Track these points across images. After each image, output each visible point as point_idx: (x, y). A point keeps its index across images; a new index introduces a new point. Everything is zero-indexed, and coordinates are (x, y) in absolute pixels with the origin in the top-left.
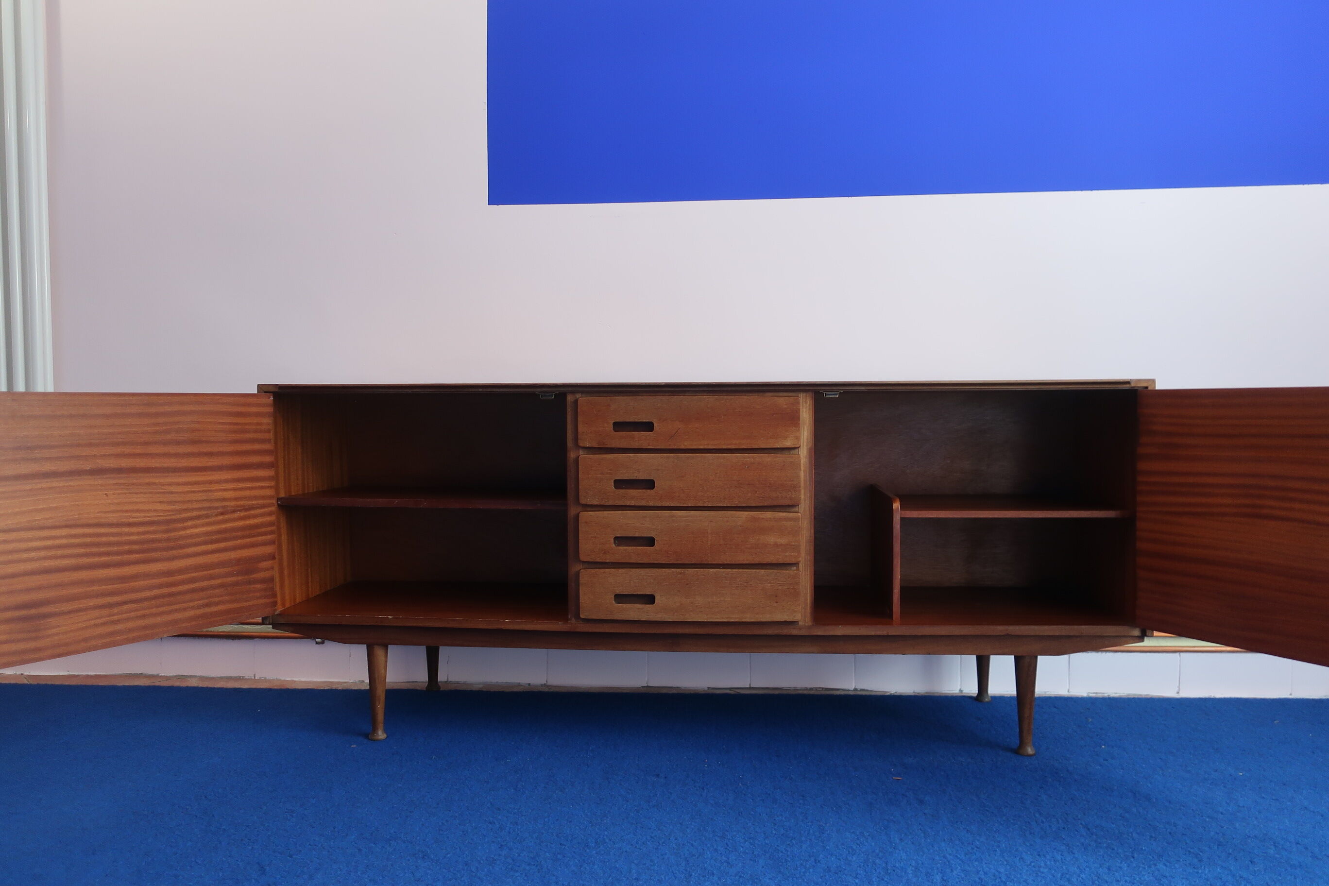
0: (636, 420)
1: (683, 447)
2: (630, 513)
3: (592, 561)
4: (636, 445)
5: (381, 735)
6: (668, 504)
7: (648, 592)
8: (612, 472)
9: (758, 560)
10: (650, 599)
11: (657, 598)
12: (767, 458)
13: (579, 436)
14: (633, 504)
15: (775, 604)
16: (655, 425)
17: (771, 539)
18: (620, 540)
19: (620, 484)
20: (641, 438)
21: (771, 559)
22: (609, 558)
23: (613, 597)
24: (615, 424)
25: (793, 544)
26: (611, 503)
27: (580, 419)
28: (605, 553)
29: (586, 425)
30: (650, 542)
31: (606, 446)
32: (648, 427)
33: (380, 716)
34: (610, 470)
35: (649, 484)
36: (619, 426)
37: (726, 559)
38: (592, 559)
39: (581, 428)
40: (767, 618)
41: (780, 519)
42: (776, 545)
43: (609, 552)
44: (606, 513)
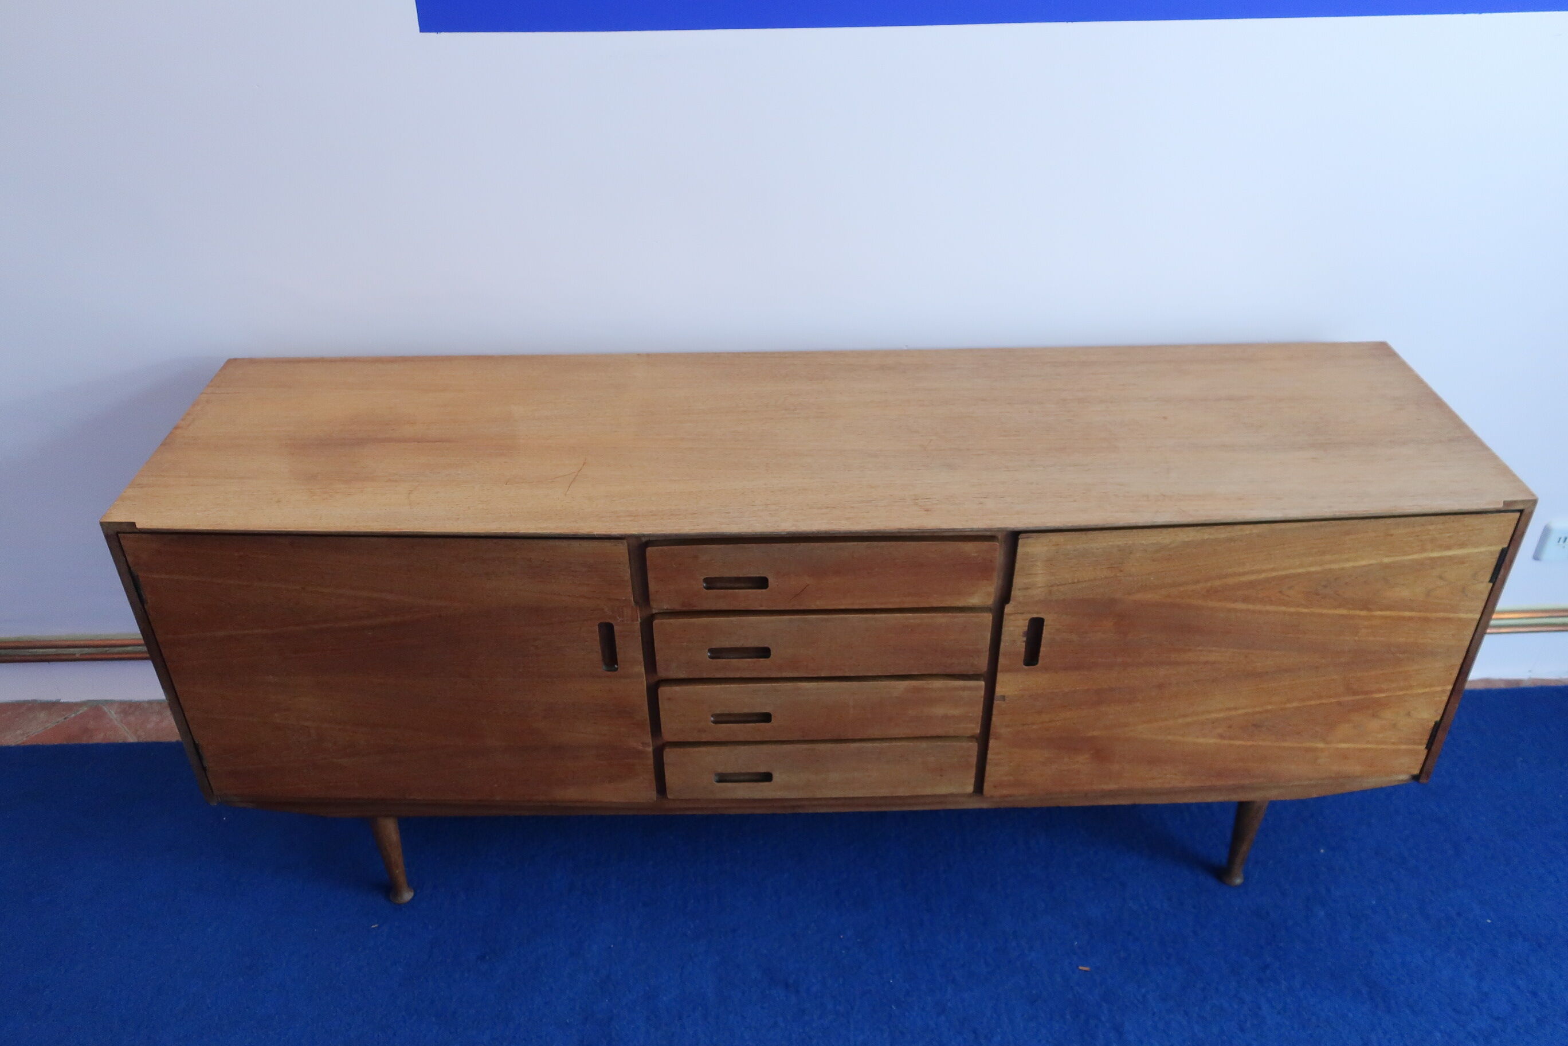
0: (741, 576)
1: (813, 607)
2: (734, 686)
3: (680, 739)
4: (743, 606)
5: (407, 896)
6: (791, 675)
7: (763, 769)
8: (705, 639)
9: (917, 733)
10: (767, 777)
11: (776, 776)
12: (940, 619)
13: (651, 597)
14: (738, 675)
15: (940, 779)
16: (771, 580)
17: (939, 711)
18: (721, 719)
19: (716, 653)
20: (747, 598)
21: (937, 731)
22: (704, 738)
23: (714, 776)
24: (706, 580)
25: (969, 715)
26: (705, 676)
27: (650, 575)
28: (700, 732)
29: (662, 582)
30: (766, 718)
31: (695, 608)
32: (762, 583)
33: (404, 882)
34: (703, 637)
35: (764, 652)
36: (711, 583)
37: (876, 733)
38: (679, 737)
39: (653, 586)
40: (928, 791)
41: (956, 689)
42: (944, 717)
43: (705, 731)
44: (699, 688)
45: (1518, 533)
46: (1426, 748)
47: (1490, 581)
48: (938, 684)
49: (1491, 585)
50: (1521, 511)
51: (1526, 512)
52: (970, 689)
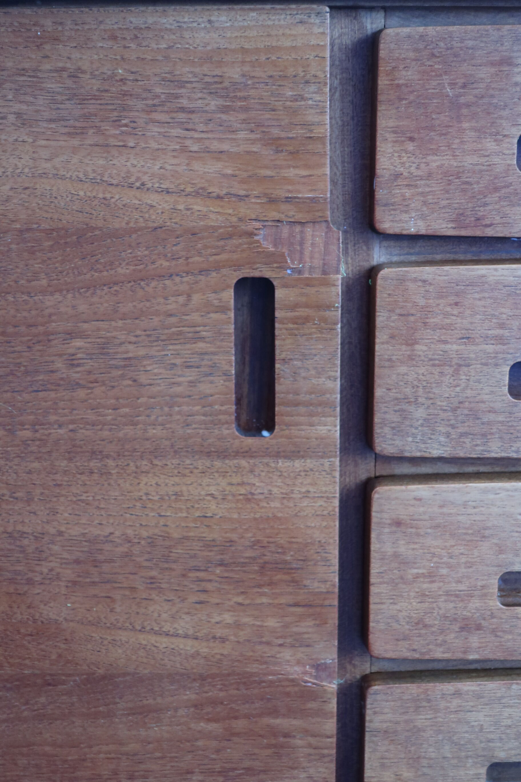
3: (417, 656)
8: (506, 333)
23: (483, 771)
28: (462, 629)
29: (410, 146)
31: (490, 232)
34: (502, 326)
38: (414, 650)
43: (479, 627)
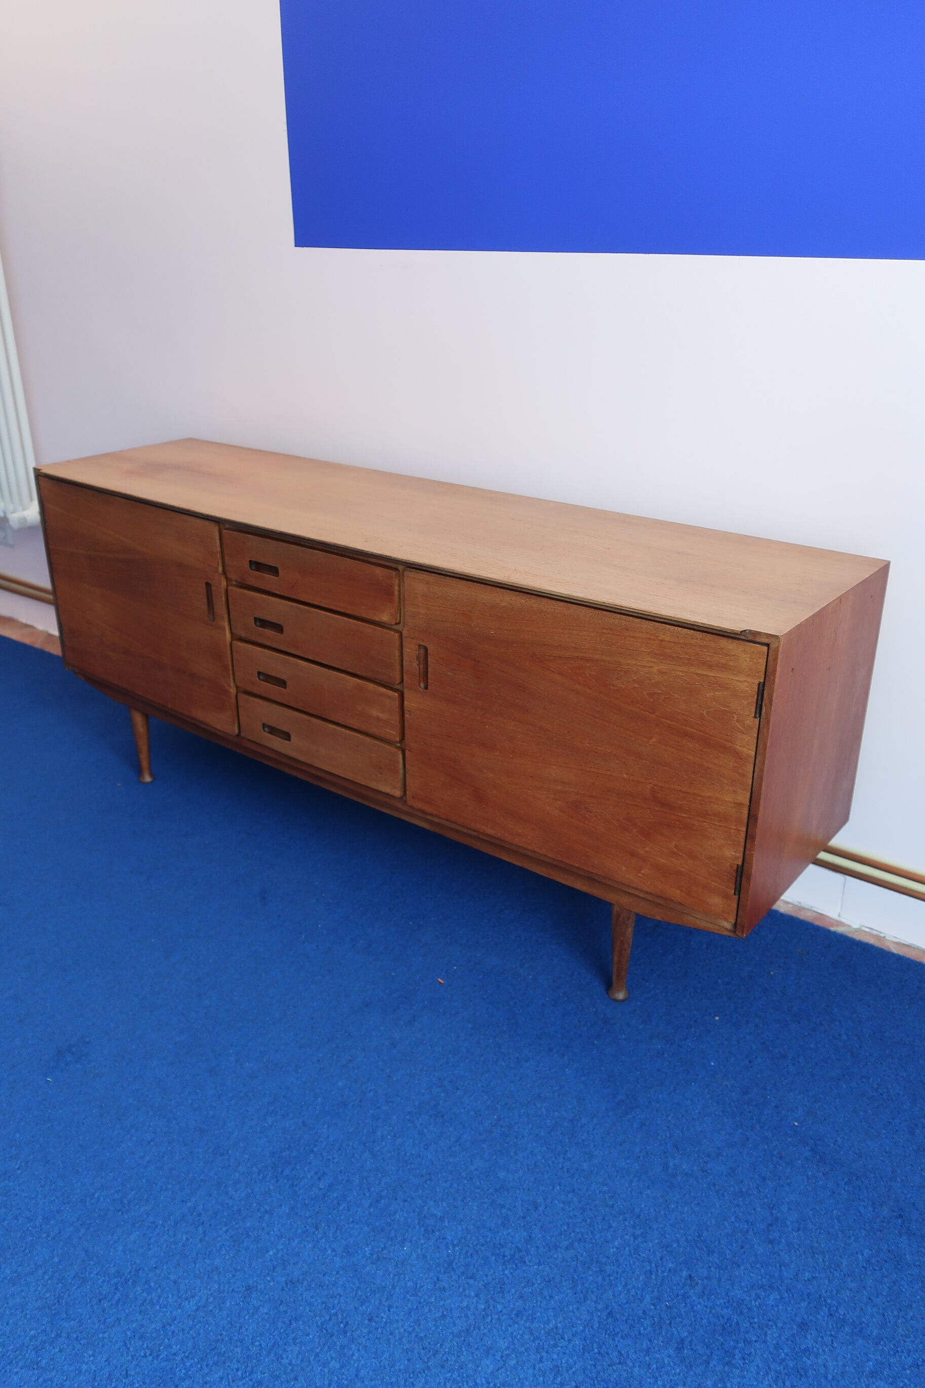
0: (266, 563)
1: (301, 599)
2: (266, 651)
3: (244, 688)
4: (269, 588)
5: (148, 779)
6: (294, 652)
7: (285, 729)
8: (252, 608)
9: (363, 728)
10: (287, 736)
11: (292, 737)
12: (368, 629)
13: (226, 568)
14: (269, 643)
15: (379, 775)
16: (280, 570)
17: (375, 712)
18: (262, 675)
19: (259, 622)
20: (267, 581)
21: (374, 730)
22: (255, 690)
23: (262, 724)
24: (251, 562)
25: (392, 722)
26: (253, 638)
27: (226, 551)
28: (252, 683)
29: (230, 558)
30: (282, 683)
31: (247, 583)
32: (275, 571)
33: (145, 764)
34: (251, 606)
35: (280, 628)
36: (254, 565)
37: (340, 718)
39: (227, 560)
41: (381, 695)
42: (378, 719)
43: (255, 684)
44: (251, 646)
45: (770, 670)
46: (735, 894)
47: (755, 717)
48: (371, 686)
49: (757, 721)
50: (768, 645)
51: (772, 646)
52: (389, 697)
